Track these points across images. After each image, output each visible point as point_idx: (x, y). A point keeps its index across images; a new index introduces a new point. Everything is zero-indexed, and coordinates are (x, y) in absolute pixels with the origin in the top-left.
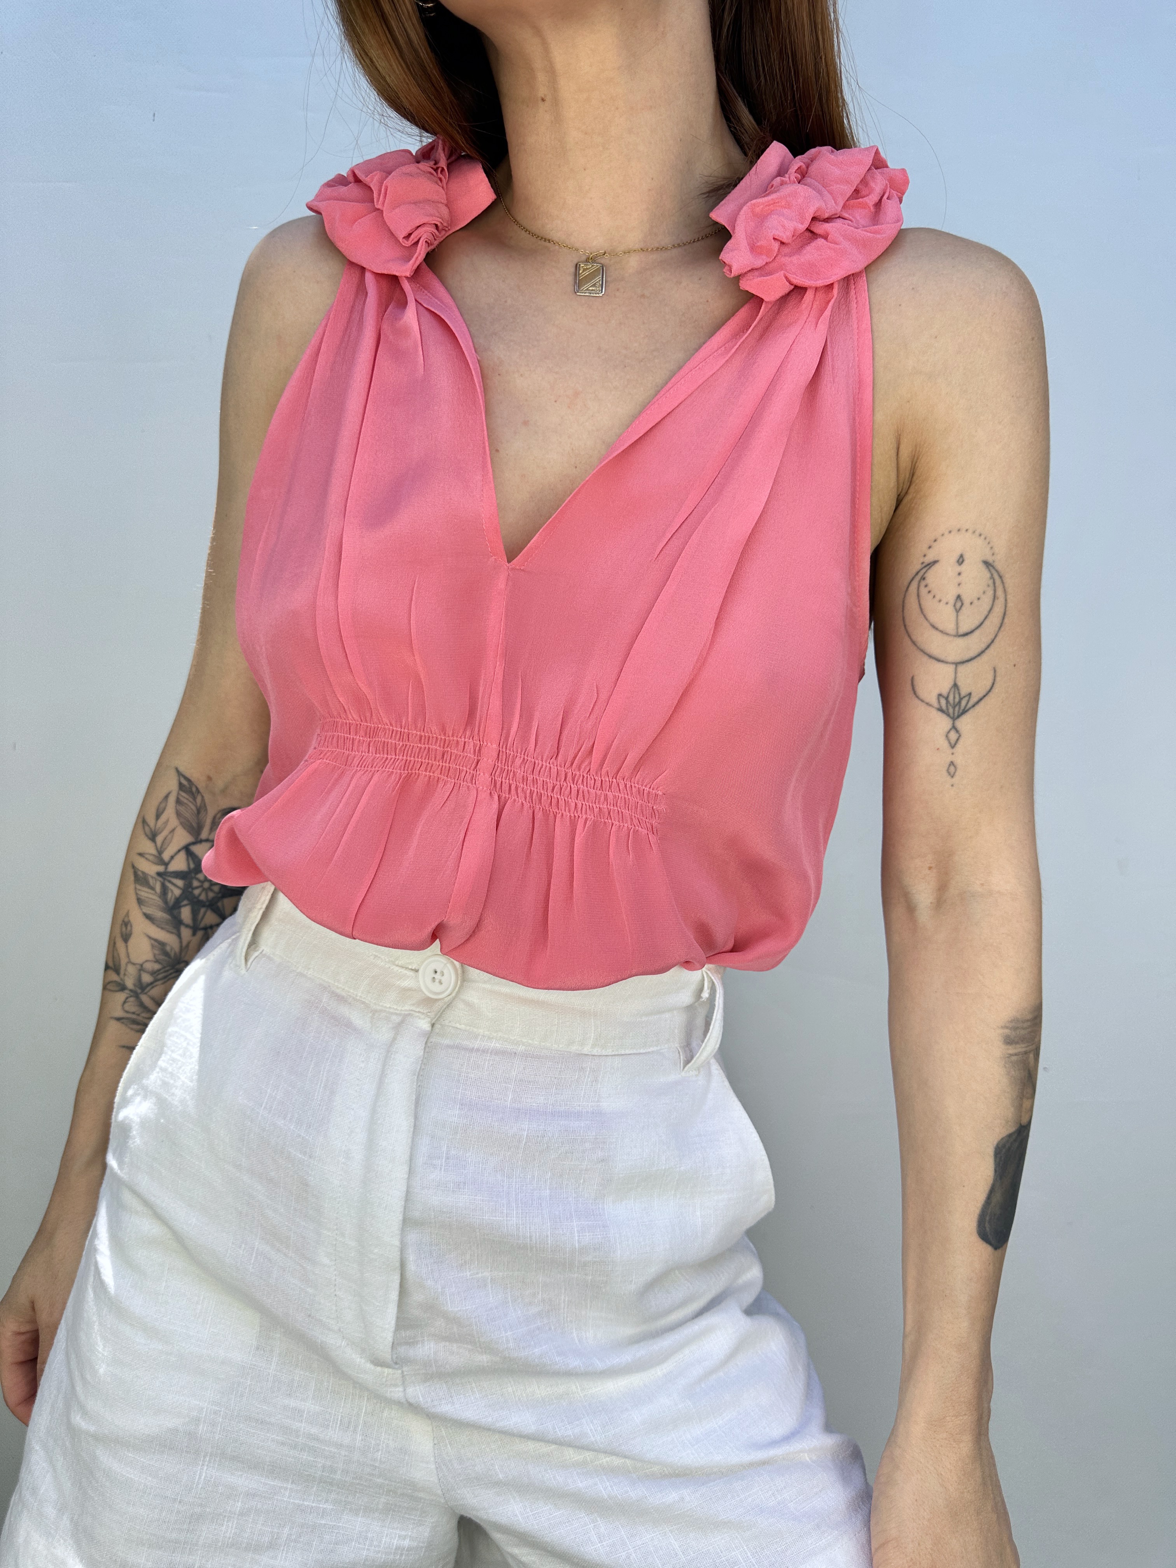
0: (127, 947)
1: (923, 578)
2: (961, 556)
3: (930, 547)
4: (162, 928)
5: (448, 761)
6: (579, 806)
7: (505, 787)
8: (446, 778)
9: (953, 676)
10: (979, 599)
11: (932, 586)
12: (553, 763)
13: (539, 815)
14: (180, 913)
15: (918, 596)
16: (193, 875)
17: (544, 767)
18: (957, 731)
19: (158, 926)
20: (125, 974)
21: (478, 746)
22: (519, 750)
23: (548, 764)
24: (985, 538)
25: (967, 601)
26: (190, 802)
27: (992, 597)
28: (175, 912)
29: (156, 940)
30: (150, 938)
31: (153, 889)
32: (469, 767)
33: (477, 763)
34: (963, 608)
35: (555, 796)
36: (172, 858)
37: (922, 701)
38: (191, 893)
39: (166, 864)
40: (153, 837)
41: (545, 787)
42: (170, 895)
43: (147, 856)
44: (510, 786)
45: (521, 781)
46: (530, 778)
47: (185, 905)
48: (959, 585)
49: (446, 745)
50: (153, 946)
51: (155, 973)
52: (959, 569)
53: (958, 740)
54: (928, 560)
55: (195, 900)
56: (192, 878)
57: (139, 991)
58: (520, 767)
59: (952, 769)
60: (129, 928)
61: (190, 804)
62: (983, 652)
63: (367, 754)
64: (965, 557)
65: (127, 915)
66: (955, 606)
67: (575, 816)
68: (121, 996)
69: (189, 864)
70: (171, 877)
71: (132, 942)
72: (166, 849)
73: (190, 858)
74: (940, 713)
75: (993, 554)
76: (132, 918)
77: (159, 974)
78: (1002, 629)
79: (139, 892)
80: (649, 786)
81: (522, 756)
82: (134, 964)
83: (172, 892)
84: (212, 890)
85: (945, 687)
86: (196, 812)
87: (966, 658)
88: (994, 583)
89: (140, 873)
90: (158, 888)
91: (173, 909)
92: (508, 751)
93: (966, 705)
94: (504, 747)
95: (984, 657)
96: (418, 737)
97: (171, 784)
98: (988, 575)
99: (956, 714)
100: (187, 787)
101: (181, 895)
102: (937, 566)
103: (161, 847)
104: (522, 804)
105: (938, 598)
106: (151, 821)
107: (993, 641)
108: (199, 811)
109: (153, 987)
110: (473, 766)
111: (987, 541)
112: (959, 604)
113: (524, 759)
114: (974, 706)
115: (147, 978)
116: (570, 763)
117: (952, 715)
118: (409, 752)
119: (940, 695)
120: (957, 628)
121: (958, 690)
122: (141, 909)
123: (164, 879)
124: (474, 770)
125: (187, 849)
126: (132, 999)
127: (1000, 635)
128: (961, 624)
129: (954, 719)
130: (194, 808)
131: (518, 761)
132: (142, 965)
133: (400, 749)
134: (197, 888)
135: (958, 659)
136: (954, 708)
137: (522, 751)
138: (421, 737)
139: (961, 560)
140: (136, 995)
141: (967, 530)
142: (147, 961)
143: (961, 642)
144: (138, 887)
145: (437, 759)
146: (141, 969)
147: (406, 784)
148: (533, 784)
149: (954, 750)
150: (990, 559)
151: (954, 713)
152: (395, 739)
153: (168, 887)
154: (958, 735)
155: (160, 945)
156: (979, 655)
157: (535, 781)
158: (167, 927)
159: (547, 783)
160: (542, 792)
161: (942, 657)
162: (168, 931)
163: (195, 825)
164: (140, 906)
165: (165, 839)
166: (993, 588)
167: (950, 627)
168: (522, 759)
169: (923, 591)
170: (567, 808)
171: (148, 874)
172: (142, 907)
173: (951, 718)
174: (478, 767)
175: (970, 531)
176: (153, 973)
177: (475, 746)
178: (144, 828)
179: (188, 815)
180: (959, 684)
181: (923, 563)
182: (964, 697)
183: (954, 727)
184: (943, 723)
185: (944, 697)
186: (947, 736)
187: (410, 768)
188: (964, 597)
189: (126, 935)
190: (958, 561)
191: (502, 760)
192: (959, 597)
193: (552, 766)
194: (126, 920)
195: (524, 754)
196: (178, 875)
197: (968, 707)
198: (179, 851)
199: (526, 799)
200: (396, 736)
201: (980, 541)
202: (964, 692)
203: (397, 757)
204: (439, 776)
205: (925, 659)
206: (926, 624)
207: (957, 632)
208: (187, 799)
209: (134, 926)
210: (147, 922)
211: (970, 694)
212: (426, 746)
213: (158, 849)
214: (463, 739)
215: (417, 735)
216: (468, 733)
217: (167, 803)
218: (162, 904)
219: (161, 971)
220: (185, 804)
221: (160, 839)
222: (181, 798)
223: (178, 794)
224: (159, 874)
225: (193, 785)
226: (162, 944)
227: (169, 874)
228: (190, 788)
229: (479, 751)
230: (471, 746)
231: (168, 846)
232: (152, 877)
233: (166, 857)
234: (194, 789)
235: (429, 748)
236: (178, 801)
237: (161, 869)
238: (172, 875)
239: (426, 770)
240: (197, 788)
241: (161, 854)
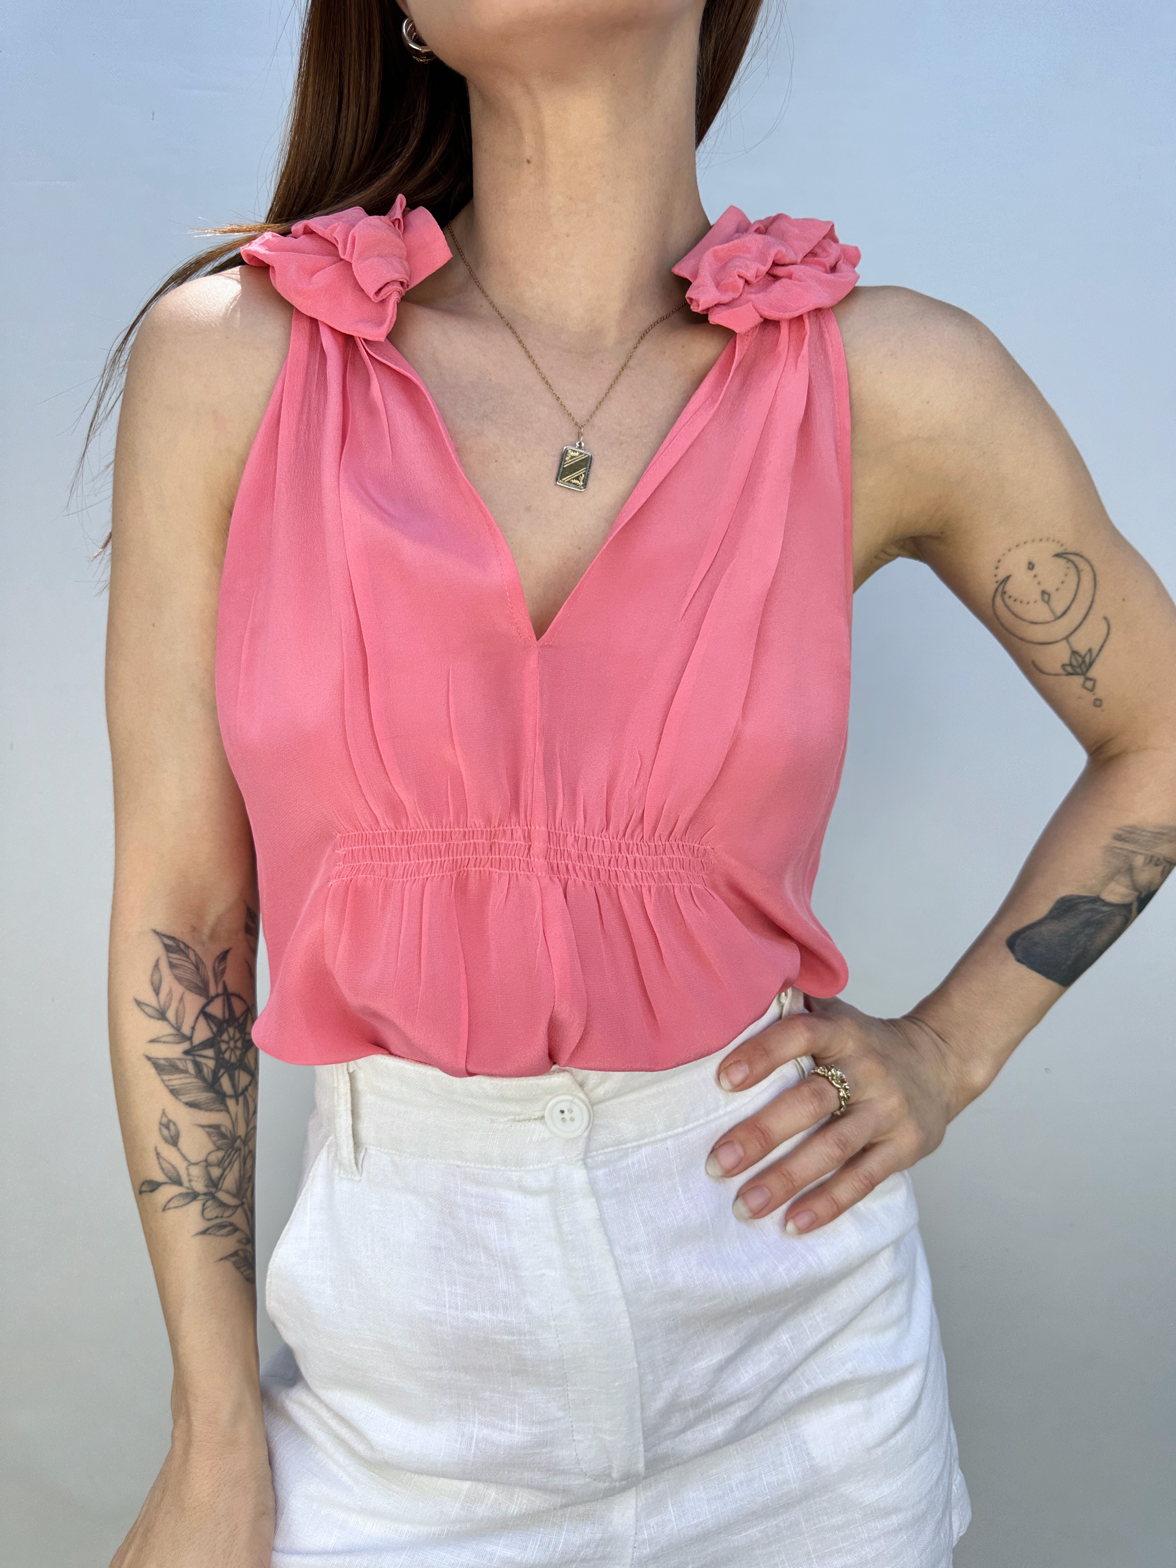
0: (179, 1149)
2: (1030, 563)
3: (997, 568)
4: (211, 1110)
6: (639, 874)
7: (563, 868)
10: (1063, 583)
12: (605, 836)
13: (601, 891)
16: (218, 1039)
17: (596, 841)
19: (205, 1110)
20: (189, 1181)
21: (527, 831)
22: (568, 828)
25: (1052, 591)
26: (183, 960)
28: (217, 1086)
29: (210, 1126)
30: (203, 1126)
31: (185, 1071)
32: (521, 855)
34: (1051, 598)
35: (613, 869)
36: (193, 1028)
38: (222, 1059)
39: (190, 1039)
40: (164, 1016)
41: (601, 862)
42: (205, 1070)
43: (168, 1039)
44: (567, 867)
45: (577, 859)
48: (1039, 583)
49: (492, 838)
50: (209, 1134)
52: (1032, 573)
56: (218, 1043)
57: (213, 1190)
58: (573, 846)
60: (173, 1125)
61: (185, 963)
64: (1034, 562)
66: (1043, 600)
67: (637, 886)
69: (210, 1029)
70: (200, 1050)
71: (182, 1140)
72: (182, 1022)
73: (211, 1023)
76: (175, 1116)
77: (225, 1163)
79: (171, 1083)
80: (698, 843)
81: (573, 833)
82: (195, 1163)
83: (206, 1065)
84: (237, 1048)
86: (195, 969)
89: (161, 1060)
90: (191, 1068)
91: (212, 1085)
92: (557, 832)
94: (553, 827)
97: (155, 947)
100: (173, 946)
101: (216, 1066)
103: (177, 1022)
104: (583, 883)
106: (153, 1000)
108: (197, 968)
109: (224, 1179)
110: (526, 853)
112: (1046, 597)
113: (575, 837)
115: (216, 1172)
116: (622, 833)
122: (180, 1100)
123: (194, 1056)
124: (527, 857)
125: (203, 1013)
126: (209, 1203)
128: (1055, 610)
130: (191, 966)
131: (570, 839)
132: (206, 1161)
137: (570, 829)
139: (1031, 566)
140: (211, 1196)
142: (209, 1154)
144: (166, 1078)
146: (207, 1164)
148: (589, 861)
153: (201, 1062)
155: (214, 1130)
157: (590, 858)
158: (214, 1106)
159: (602, 857)
160: (599, 867)
162: (218, 1111)
163: (200, 984)
164: (176, 1096)
165: (177, 1011)
168: (573, 836)
170: (627, 879)
171: (174, 1059)
172: (179, 1097)
174: (531, 852)
176: (219, 1164)
179: (188, 976)
187: (458, 867)
188: (1048, 590)
189: (172, 1137)
190: (1029, 568)
192: (1043, 592)
193: (604, 839)
194: (164, 1121)
195: (574, 831)
196: (206, 1044)
198: (197, 1018)
199: (585, 876)
200: (437, 838)
207: (1055, 616)
208: (180, 959)
209: (177, 1122)
210: (189, 1109)
212: (472, 841)
213: (172, 1026)
214: (509, 828)
215: (460, 832)
216: (513, 820)
217: (160, 972)
218: (201, 1084)
219: (226, 1157)
220: (181, 965)
221: (171, 1014)
222: (174, 961)
223: (168, 957)
224: (186, 1053)
225: (179, 941)
226: (216, 1127)
227: (196, 1049)
228: (178, 946)
229: (528, 837)
230: (519, 833)
231: (184, 1017)
232: (179, 1059)
233: (186, 1030)
234: (182, 946)
235: (475, 843)
236: (172, 966)
237: (186, 1046)
238: (200, 1047)
239: (475, 866)
240: (185, 944)
241: (178, 1028)
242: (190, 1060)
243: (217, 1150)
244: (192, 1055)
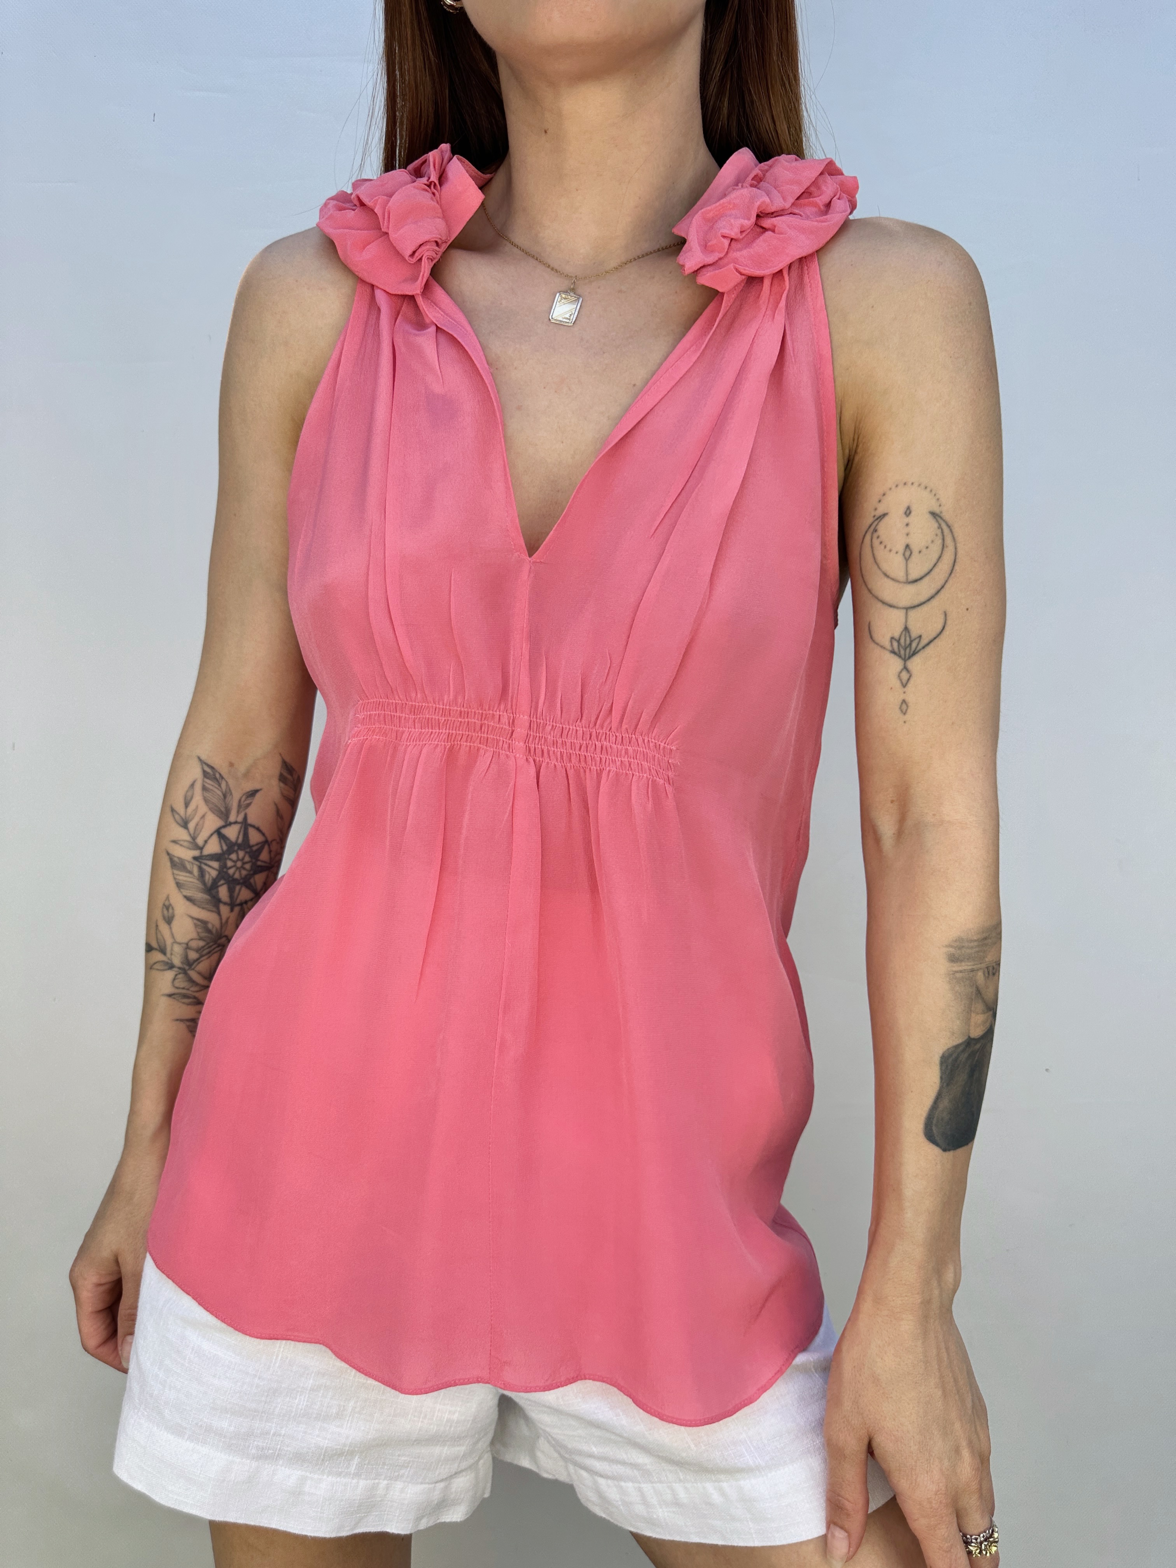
0: (171, 928)
1: (875, 530)
2: (908, 508)
3: (880, 501)
4: (203, 908)
5: (486, 732)
6: (604, 760)
7: (539, 752)
8: (485, 747)
9: (904, 620)
10: (927, 548)
11: (883, 538)
12: (579, 726)
13: (572, 773)
14: (218, 892)
15: (872, 547)
16: (226, 856)
17: (571, 729)
18: (908, 671)
19: (199, 907)
20: (171, 954)
21: (512, 718)
22: (548, 718)
23: (574, 728)
24: (931, 491)
25: (915, 550)
26: (215, 787)
27: (941, 546)
28: (214, 892)
29: (198, 920)
30: (193, 918)
31: (191, 872)
32: (505, 737)
33: (512, 733)
34: (913, 557)
36: (206, 842)
37: (877, 644)
38: (226, 873)
39: (201, 849)
40: (185, 824)
41: (573, 747)
42: (207, 877)
43: (182, 843)
44: (543, 751)
45: (552, 745)
46: (560, 741)
47: (223, 884)
48: (907, 535)
49: (483, 719)
50: (196, 926)
51: (200, 949)
52: (906, 520)
53: (909, 679)
54: (879, 513)
55: (230, 879)
56: (226, 859)
57: (187, 968)
58: (550, 733)
59: (904, 706)
60: (171, 911)
61: (216, 790)
62: (932, 597)
63: (413, 730)
64: (913, 508)
65: (168, 898)
66: (904, 555)
67: (600, 769)
68: (170, 975)
69: (221, 847)
70: (207, 860)
71: (175, 923)
72: (199, 834)
73: (223, 841)
74: (892, 655)
75: (940, 506)
76: (172, 901)
77: (203, 951)
78: (953, 575)
79: (178, 877)
80: (664, 742)
81: (551, 723)
82: (180, 944)
83: (209, 873)
84: (244, 869)
85: (897, 632)
86: (222, 797)
87: (916, 602)
88: (942, 532)
89: (176, 859)
90: (196, 871)
91: (211, 889)
92: (538, 721)
93: (916, 647)
94: (535, 717)
95: (934, 602)
96: (458, 712)
97: (194, 772)
98: (936, 525)
99: (907, 656)
100: (211, 774)
101: (217, 876)
102: (886, 519)
103: (194, 833)
104: (555, 764)
105: (888, 548)
106: (180, 808)
107: (943, 587)
108: (225, 796)
109: (201, 964)
110: (509, 736)
111: (934, 492)
112: (907, 554)
113: (553, 726)
114: (924, 648)
115: (193, 955)
116: (594, 722)
117: (903, 656)
118: (451, 726)
119: (892, 638)
120: (907, 575)
121: (909, 632)
122: (181, 892)
123: (201, 863)
124: (509, 740)
125: (218, 832)
126: (181, 975)
127: (950, 582)
128: (910, 571)
129: (905, 660)
130: (219, 793)
131: (548, 728)
132: (188, 944)
133: (444, 722)
134: (231, 868)
135: (908, 604)
136: (905, 650)
137: (550, 718)
138: (461, 712)
139: (908, 512)
140: (184, 972)
141: (912, 484)
142: (191, 939)
143: (911, 588)
144: (176, 872)
145: (477, 730)
146: (187, 947)
147: (451, 754)
148: (564, 748)
149: (905, 689)
150: (937, 510)
151: (905, 655)
152: (438, 715)
153: (205, 869)
154: (908, 675)
156: (929, 600)
157: (564, 744)
158: (207, 906)
161: (893, 602)
162: (209, 910)
163: (224, 811)
164: (179, 890)
165: (197, 825)
166: (941, 537)
167: (900, 575)
168: (551, 725)
169: (876, 542)
170: (593, 763)
171: (185, 860)
172: (182, 890)
173: (902, 659)
174: (513, 736)
175: (916, 484)
176: (198, 950)
177: (509, 718)
178: (174, 816)
179: (215, 800)
180: (910, 627)
181: (874, 516)
182: (915, 639)
183: (905, 668)
184: (896, 664)
185: (895, 640)
186: (899, 676)
187: (452, 740)
188: (912, 547)
189: (168, 918)
190: (905, 513)
191: (533, 729)
192: (907, 546)
193: (577, 728)
194: (167, 903)
195: (552, 721)
196: (214, 857)
197: (918, 649)
198: (212, 835)
199: (557, 760)
200: (438, 713)
201: (925, 494)
202: (914, 634)
203: (441, 731)
204: (479, 745)
205: (879, 605)
206: (879, 572)
207: (907, 579)
208: (212, 785)
209: (175, 909)
210: (188, 903)
211: (920, 637)
212: (466, 720)
213: (190, 835)
214: (498, 713)
215: (457, 710)
216: (502, 707)
217: (193, 791)
218: (200, 886)
219: (206, 947)
220: (212, 790)
221: (191, 826)
222: (207, 785)
223: (203, 781)
224: (195, 858)
225: (216, 771)
226: (204, 923)
227: (204, 858)
228: (214, 775)
229: (513, 723)
230: (505, 719)
231: (201, 831)
232: (189, 862)
233: (200, 841)
234: (218, 776)
235: (468, 722)
236: (204, 789)
237: (196, 853)
238: (208, 858)
239: (466, 741)
240: (220, 774)
241: (194, 838)
242: (197, 865)
243: (199, 939)
244: (199, 862)
